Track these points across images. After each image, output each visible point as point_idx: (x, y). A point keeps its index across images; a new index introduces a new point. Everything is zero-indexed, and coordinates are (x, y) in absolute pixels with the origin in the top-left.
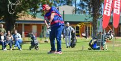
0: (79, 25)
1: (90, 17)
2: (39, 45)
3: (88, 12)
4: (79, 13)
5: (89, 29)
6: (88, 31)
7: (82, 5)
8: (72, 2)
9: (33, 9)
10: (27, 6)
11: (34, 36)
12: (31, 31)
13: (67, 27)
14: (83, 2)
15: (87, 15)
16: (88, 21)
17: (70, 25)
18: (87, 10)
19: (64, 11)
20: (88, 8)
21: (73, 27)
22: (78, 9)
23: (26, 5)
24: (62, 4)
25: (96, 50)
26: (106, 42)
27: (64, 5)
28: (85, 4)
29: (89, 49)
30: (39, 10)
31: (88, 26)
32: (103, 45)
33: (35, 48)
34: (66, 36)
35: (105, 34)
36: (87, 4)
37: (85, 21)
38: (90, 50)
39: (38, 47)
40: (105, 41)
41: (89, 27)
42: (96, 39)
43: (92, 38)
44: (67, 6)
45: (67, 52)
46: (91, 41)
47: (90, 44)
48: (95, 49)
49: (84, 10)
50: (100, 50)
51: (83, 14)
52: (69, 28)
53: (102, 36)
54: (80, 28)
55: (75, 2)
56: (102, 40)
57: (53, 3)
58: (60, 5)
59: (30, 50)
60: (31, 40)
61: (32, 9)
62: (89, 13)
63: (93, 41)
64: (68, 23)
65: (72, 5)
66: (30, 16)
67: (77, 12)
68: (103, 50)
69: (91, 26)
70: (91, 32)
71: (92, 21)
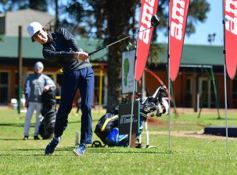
3: (94, 30)
7: (75, 9)
15: (91, 40)
18: (91, 26)
19: (20, 28)
20: (93, 19)
21: (49, 76)
22: (65, 22)
24: (16, 6)
25: (116, 148)
26: (146, 124)
27: (22, 8)
29: (95, 144)
32: (136, 132)
35: (145, 98)
36: (91, 8)
38: (100, 145)
40: (144, 119)
42: (116, 113)
44: (29, 12)
45: (30, 152)
46: (103, 120)
47: (98, 130)
48: (112, 144)
49: (83, 24)
50: (128, 149)
52: (41, 80)
53: (136, 104)
56: (135, 117)
58: (10, 9)
62: (98, 35)
63: (108, 120)
64: (40, 65)
65: (45, 10)
68: (139, 146)
69: (101, 74)
70: (103, 92)
71: (106, 58)
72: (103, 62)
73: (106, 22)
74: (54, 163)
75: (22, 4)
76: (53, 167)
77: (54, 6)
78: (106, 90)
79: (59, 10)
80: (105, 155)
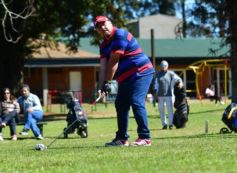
0: (194, 68)
1: (222, 46)
2: (89, 125)
3: (218, 30)
4: (193, 34)
5: (222, 78)
6: (218, 81)
7: (200, 12)
8: (175, 4)
9: (70, 26)
10: (54, 20)
11: (76, 100)
12: (67, 88)
13: (163, 73)
14: (204, 5)
15: (216, 38)
16: (218, 54)
17: (170, 67)
18: (215, 26)
19: (152, 31)
20: (216, 21)
21: (178, 73)
22: (191, 23)
23: (52, 16)
24: (148, 13)
27: (152, 14)
28: (210, 10)
29: (223, 131)
30: (85, 28)
31: (218, 69)
33: (80, 133)
34: (160, 98)
36: (213, 11)
37: (211, 55)
38: (227, 132)
39: (85, 129)
41: (222, 72)
43: (229, 102)
44: (160, 18)
45: (166, 141)
46: (228, 109)
47: (225, 118)
49: (207, 25)
51: (204, 38)
52: (167, 76)
54: (197, 74)
55: (183, 5)
57: (124, 8)
58: (143, 15)
59: (66, 137)
60: (67, 111)
61: (66, 28)
62: (221, 34)
63: (233, 109)
64: (165, 63)
65: (173, 15)
66: (62, 46)
67: (189, 32)
69: (226, 69)
70: (228, 84)
71: (229, 54)
72: (227, 57)
73: (227, 22)
74: (187, 149)
75: (153, 10)
76: (186, 153)
77: (181, 10)
78: (230, 82)
79: (186, 14)
80: (232, 140)
